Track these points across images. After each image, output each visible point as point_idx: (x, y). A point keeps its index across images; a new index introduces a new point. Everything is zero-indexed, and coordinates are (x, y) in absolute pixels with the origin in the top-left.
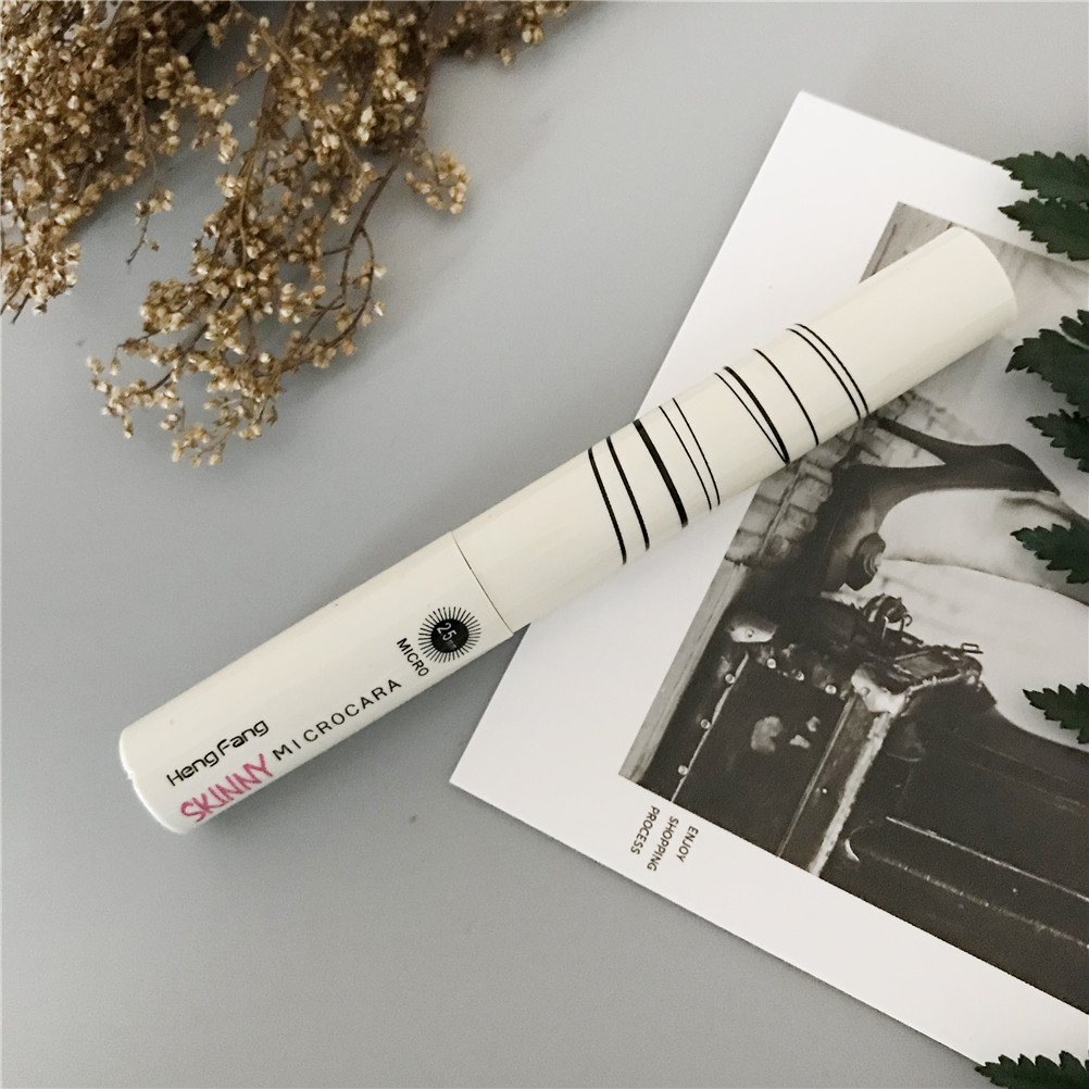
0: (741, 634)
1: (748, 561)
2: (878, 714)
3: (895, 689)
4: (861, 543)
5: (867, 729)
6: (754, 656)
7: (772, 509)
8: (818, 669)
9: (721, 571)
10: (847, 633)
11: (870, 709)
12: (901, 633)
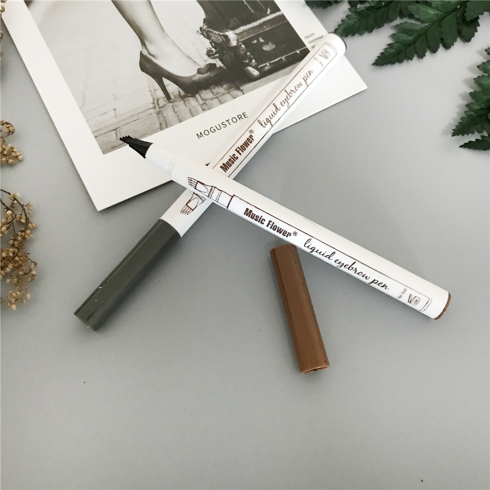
0: (256, 73)
1: (238, 89)
2: (236, 34)
3: (226, 37)
4: (203, 74)
5: (241, 33)
6: (257, 66)
7: (220, 98)
8: (242, 52)
9: (248, 91)
10: (227, 56)
11: (237, 36)
12: (213, 47)
